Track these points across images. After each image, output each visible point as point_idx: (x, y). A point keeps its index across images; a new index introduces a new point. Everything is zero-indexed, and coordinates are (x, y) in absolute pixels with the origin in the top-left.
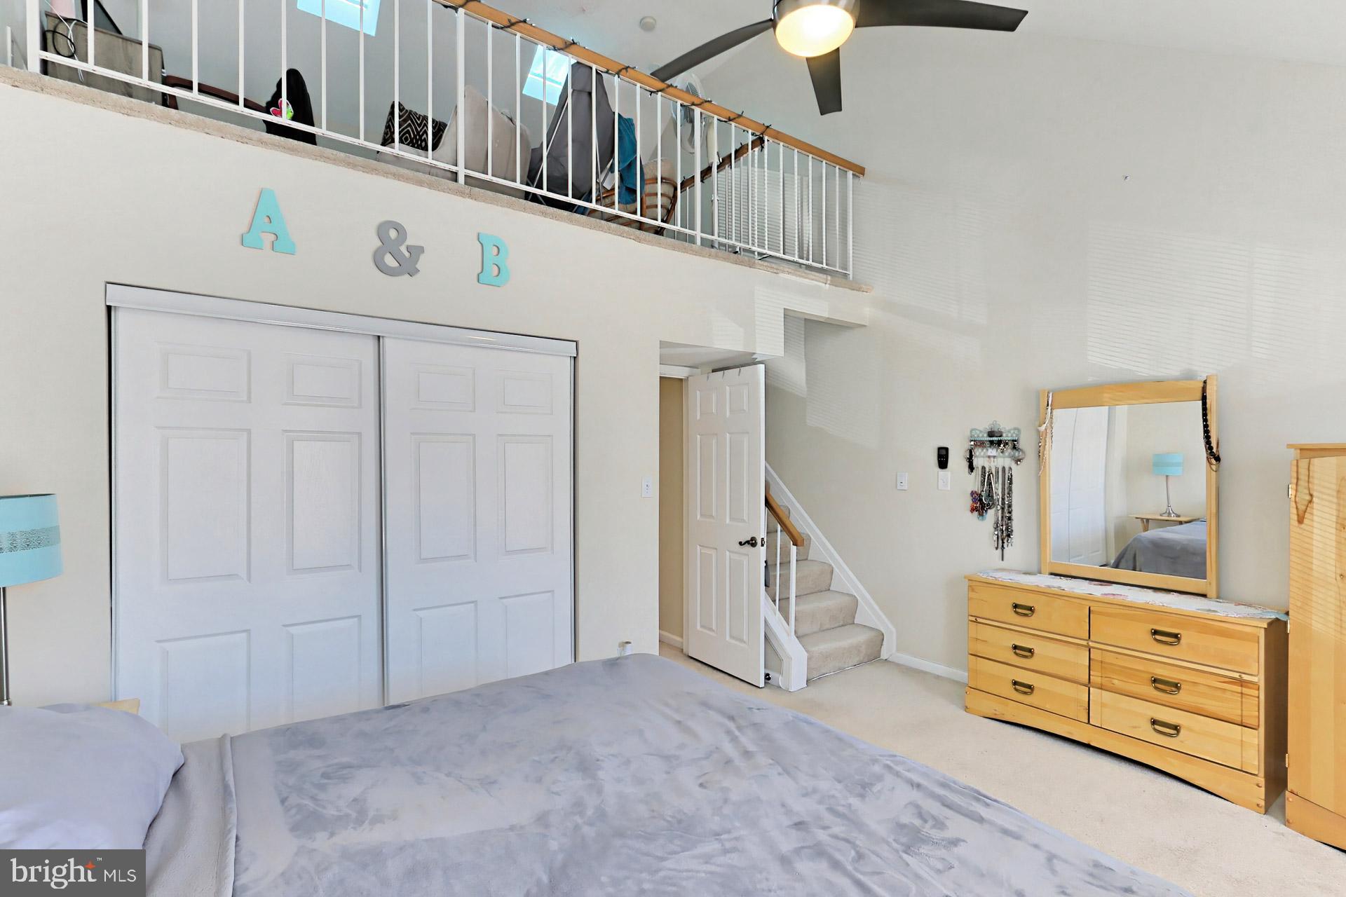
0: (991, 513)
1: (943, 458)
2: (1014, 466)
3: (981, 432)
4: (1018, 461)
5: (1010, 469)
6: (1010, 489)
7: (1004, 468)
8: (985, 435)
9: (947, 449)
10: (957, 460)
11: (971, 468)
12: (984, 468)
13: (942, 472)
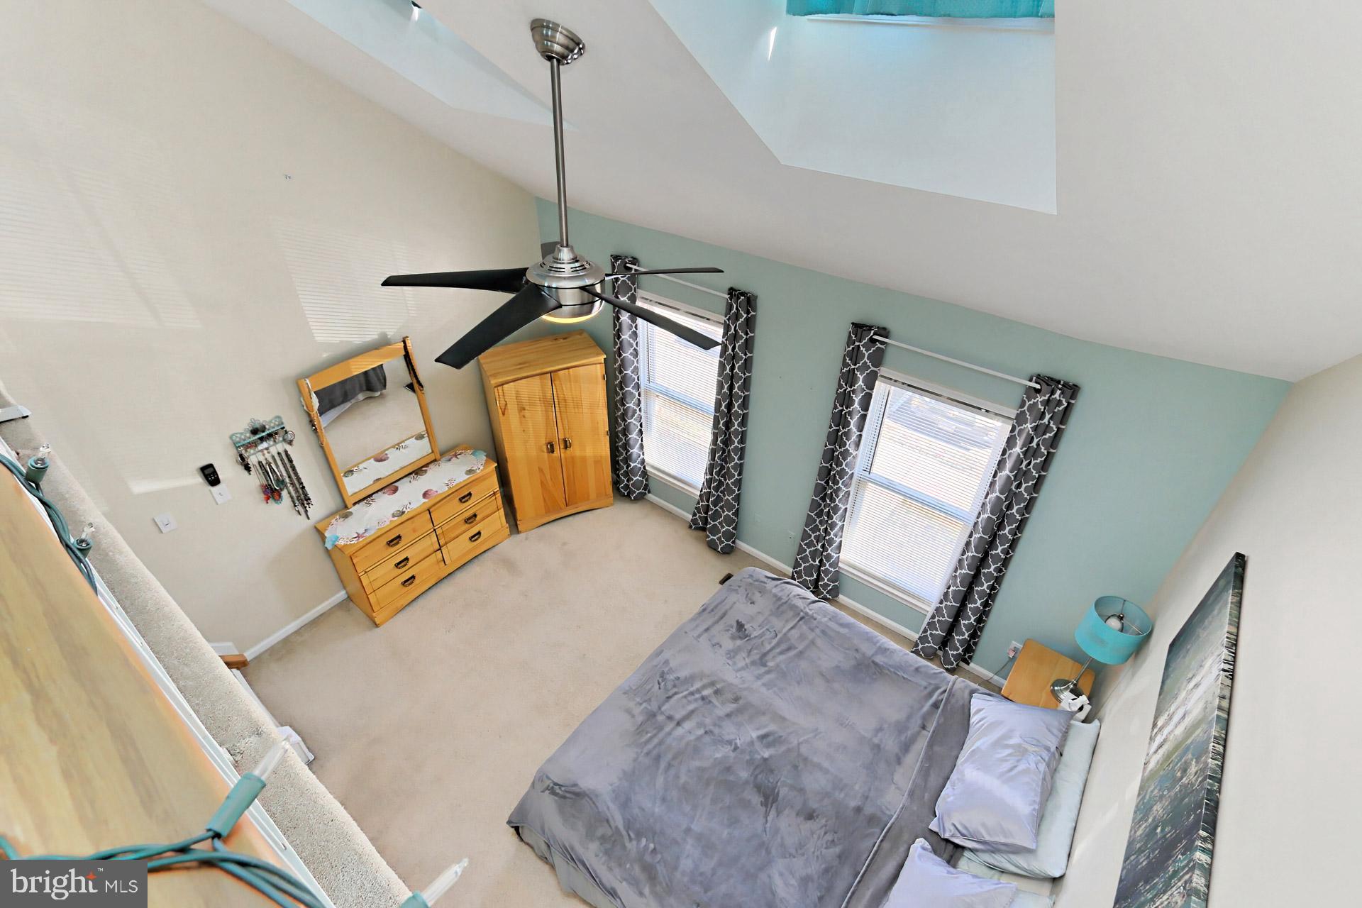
0: (284, 493)
1: (210, 475)
2: (288, 447)
3: (241, 434)
4: (290, 443)
5: (286, 452)
6: (294, 468)
7: (279, 453)
8: (248, 435)
9: (211, 466)
10: (227, 469)
11: (247, 468)
12: (260, 463)
13: (215, 489)
